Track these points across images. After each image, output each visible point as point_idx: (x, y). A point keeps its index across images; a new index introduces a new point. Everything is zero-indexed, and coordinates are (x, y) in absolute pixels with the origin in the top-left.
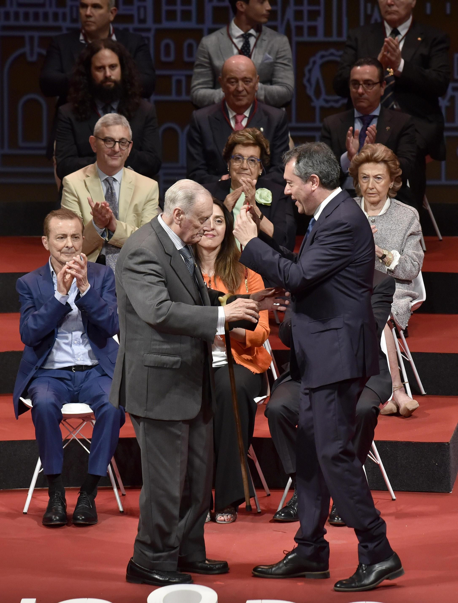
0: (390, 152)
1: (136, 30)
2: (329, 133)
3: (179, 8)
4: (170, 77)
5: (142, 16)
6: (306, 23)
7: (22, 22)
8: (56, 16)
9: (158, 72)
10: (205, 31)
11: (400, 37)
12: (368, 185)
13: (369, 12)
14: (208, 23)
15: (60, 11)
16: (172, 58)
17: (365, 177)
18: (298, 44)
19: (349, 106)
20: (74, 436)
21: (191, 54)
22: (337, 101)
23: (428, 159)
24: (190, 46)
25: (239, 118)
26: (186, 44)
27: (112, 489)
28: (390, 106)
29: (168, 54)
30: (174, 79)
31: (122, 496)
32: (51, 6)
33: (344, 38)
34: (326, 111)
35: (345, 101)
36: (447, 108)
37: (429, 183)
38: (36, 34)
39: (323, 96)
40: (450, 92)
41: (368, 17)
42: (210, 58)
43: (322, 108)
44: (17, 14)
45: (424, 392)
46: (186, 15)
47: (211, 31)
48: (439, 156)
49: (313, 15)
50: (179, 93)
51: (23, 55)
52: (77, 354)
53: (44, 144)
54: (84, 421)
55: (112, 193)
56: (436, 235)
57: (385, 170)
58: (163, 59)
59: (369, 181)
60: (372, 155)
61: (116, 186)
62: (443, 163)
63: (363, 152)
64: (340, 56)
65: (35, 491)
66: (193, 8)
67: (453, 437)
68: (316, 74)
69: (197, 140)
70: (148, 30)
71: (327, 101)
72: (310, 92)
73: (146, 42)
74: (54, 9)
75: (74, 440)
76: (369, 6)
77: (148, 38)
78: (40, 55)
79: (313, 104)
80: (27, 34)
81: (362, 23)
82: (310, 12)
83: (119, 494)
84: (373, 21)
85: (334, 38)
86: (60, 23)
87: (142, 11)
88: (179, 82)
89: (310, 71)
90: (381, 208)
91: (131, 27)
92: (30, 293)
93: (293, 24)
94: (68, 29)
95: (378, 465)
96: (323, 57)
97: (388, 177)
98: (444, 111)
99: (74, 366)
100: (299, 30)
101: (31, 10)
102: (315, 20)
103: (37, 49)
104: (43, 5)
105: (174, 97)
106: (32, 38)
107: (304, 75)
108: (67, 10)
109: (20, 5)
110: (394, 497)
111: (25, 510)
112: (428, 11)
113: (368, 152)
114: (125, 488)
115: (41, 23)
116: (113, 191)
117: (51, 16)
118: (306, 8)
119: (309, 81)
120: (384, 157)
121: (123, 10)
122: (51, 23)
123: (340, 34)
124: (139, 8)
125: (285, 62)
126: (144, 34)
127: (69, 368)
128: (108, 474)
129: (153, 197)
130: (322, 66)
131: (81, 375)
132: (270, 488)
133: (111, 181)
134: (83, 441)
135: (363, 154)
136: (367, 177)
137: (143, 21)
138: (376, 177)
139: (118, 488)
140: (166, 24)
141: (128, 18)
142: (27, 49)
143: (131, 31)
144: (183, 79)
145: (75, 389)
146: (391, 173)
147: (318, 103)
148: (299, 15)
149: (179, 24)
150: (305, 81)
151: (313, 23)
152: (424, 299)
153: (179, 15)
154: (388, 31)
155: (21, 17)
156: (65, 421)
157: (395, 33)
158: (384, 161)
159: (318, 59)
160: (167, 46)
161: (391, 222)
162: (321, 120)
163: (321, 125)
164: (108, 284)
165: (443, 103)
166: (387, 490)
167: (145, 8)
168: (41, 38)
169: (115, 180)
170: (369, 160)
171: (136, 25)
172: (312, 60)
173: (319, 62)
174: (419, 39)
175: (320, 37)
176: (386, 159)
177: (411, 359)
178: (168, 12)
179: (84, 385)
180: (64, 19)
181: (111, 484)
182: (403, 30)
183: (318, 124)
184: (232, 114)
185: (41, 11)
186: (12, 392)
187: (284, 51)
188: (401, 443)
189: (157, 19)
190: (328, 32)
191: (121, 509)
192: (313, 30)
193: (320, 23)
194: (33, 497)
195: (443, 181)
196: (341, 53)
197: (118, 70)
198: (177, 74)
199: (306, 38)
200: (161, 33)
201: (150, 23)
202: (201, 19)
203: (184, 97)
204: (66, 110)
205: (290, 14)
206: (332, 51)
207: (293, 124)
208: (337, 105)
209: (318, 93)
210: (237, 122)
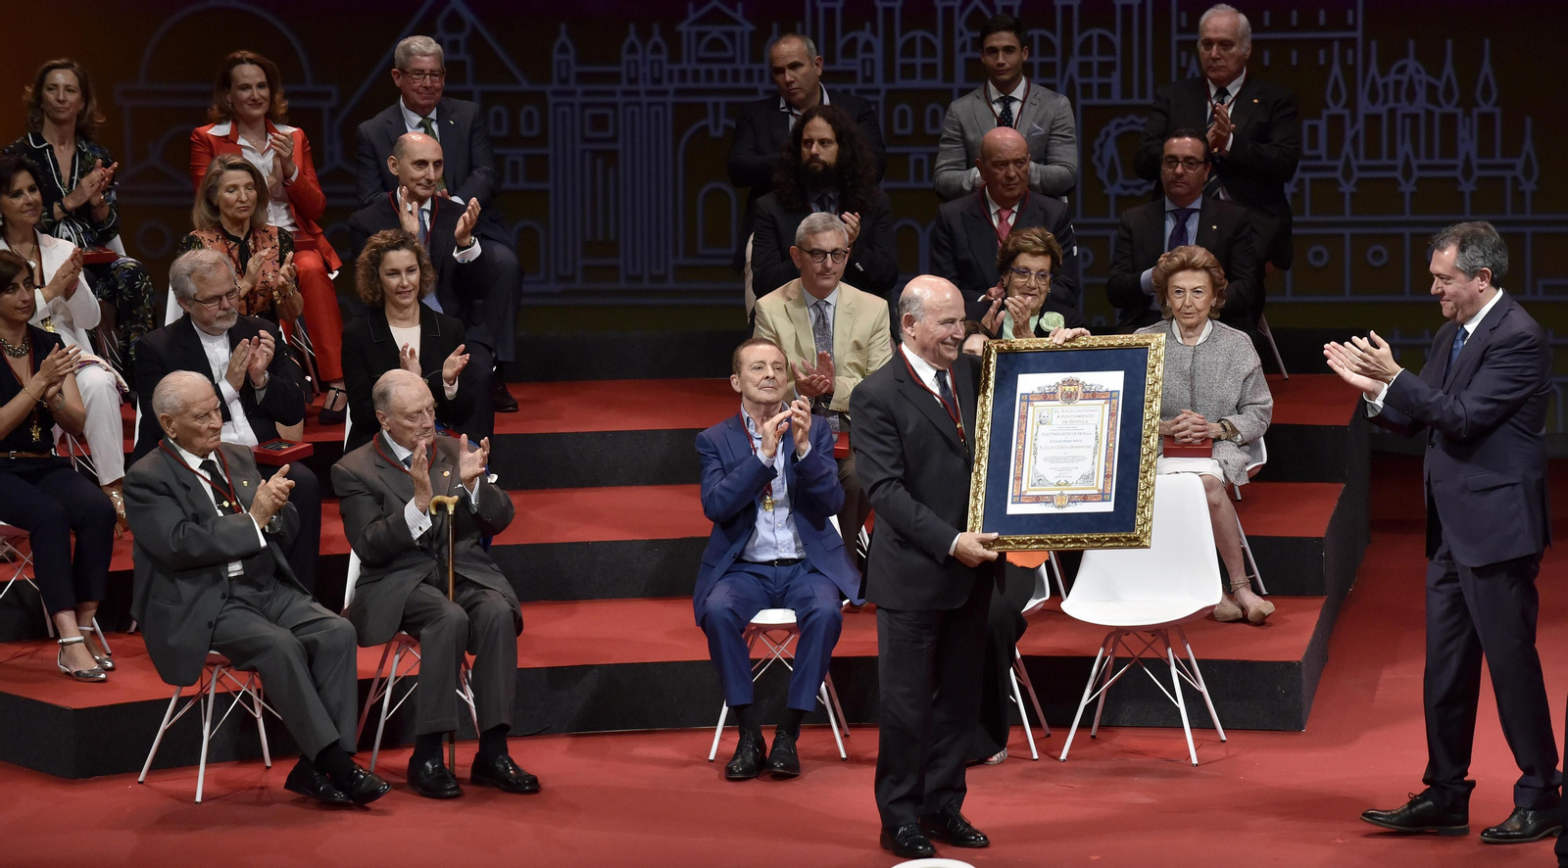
0: (1212, 256)
1: (858, 91)
2: (1130, 232)
3: (919, 61)
4: (907, 155)
5: (868, 74)
6: (1096, 80)
7: (703, 84)
8: (749, 73)
9: (889, 150)
10: (956, 92)
11: (1228, 99)
12: (1184, 301)
13: (1184, 63)
14: (960, 81)
15: (756, 67)
16: (909, 130)
17: (1179, 291)
18: (1085, 108)
19: (1159, 193)
20: (778, 655)
21: (935, 124)
22: (1139, 187)
23: (1269, 267)
24: (935, 112)
25: (1005, 214)
26: (928, 110)
27: (831, 727)
28: (1214, 194)
29: (903, 125)
30: (912, 159)
31: (845, 737)
32: (743, 61)
33: (1150, 100)
34: (1124, 201)
35: (1152, 187)
36: (1293, 195)
37: (1268, 299)
38: (723, 100)
39: (1121, 180)
40: (1298, 174)
41: (1182, 71)
42: (962, 130)
43: (1118, 197)
44: (696, 73)
45: (1265, 592)
46: (929, 71)
47: (963, 93)
48: (1283, 264)
49: (1106, 68)
50: (919, 177)
51: (705, 128)
52: (781, 544)
53: (733, 250)
54: (791, 633)
55: (824, 323)
56: (1280, 372)
57: (1207, 280)
58: (898, 131)
59: (1185, 295)
60: (1189, 259)
61: (829, 311)
62: (1288, 273)
63: (1176, 256)
64: (1144, 125)
65: (724, 729)
66: (939, 60)
67: (1306, 654)
68: (1111, 150)
69: (945, 243)
70: (877, 92)
71: (1125, 187)
72: (1102, 175)
73: (873, 108)
74: (747, 65)
75: (778, 660)
76: (1184, 55)
77: (876, 103)
78: (727, 127)
79: (1105, 192)
80: (710, 100)
81: (1174, 79)
82: (1101, 64)
83: (840, 734)
84: (1189, 76)
85: (1136, 100)
86: (755, 84)
87: (868, 64)
88: (919, 162)
89: (1102, 146)
90: (1199, 335)
91: (852, 88)
92: (717, 453)
93: (1078, 81)
94: (767, 92)
95: (1201, 693)
96: (1119, 126)
97: (1209, 290)
98: (1288, 198)
99: (777, 560)
100: (1087, 89)
101: (716, 67)
102: (1109, 75)
103: (723, 121)
104: (732, 60)
105: (912, 184)
106: (716, 105)
107: (1093, 151)
108: (765, 66)
109: (700, 60)
110: (1224, 738)
111: (712, 757)
112: (1267, 62)
113: (1184, 255)
114: (849, 727)
115: (729, 84)
116: (827, 322)
117: (742, 75)
118: (1095, 59)
119: (1100, 159)
120: (1206, 263)
121: (840, 64)
122: (743, 84)
123: (1143, 94)
124: (864, 61)
125: (1065, 133)
126: (870, 98)
127: (770, 563)
128: (824, 707)
129: (882, 325)
130: (1118, 138)
131: (786, 571)
132: (1050, 725)
133: (822, 307)
134: (789, 661)
135: (1176, 259)
136: (1180, 291)
137: (869, 79)
138: (1195, 290)
139: (839, 727)
140: (901, 84)
141: (851, 76)
142: (710, 121)
143: (853, 94)
144: (925, 158)
145: (777, 591)
146: (1215, 284)
147: (1113, 190)
148: (1086, 69)
149: (918, 83)
150: (1095, 160)
151: (1104, 80)
152: (1265, 460)
153: (919, 69)
154: (1213, 92)
155: (703, 76)
156: (764, 633)
157: (1222, 92)
158: (1206, 268)
159: (1112, 128)
160: (903, 113)
161: (1217, 353)
162: (1118, 214)
163: (1118, 220)
164: (824, 440)
165: (1289, 189)
166: (1214, 728)
167: (872, 61)
168: (728, 104)
169: (828, 304)
170: (1184, 266)
171: (860, 85)
172: (1103, 132)
173: (1114, 133)
174: (1256, 101)
175: (1116, 98)
176: (1207, 265)
177: (1247, 546)
178: (904, 66)
179: (793, 583)
180: (761, 79)
181: (830, 722)
182: (1234, 89)
183: (1113, 219)
184: (994, 207)
185: (729, 67)
186: (692, 595)
187: (1063, 118)
188: (1234, 661)
189: (889, 76)
190: (1127, 92)
191: (844, 755)
192: (1105, 90)
193: (1115, 79)
194: (722, 739)
195: (1289, 298)
196: (1145, 120)
197: (834, 148)
198: (918, 152)
199: (1095, 101)
200: (894, 96)
201: (879, 82)
202: (949, 76)
203: (926, 184)
204: (767, 202)
205: (1073, 67)
206: (1133, 117)
207: (1079, 219)
208: (1138, 193)
209: (1112, 175)
210: (1001, 220)
